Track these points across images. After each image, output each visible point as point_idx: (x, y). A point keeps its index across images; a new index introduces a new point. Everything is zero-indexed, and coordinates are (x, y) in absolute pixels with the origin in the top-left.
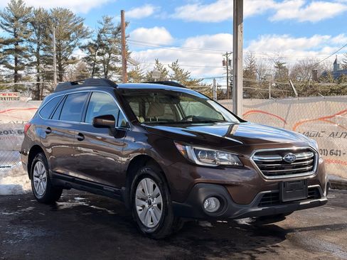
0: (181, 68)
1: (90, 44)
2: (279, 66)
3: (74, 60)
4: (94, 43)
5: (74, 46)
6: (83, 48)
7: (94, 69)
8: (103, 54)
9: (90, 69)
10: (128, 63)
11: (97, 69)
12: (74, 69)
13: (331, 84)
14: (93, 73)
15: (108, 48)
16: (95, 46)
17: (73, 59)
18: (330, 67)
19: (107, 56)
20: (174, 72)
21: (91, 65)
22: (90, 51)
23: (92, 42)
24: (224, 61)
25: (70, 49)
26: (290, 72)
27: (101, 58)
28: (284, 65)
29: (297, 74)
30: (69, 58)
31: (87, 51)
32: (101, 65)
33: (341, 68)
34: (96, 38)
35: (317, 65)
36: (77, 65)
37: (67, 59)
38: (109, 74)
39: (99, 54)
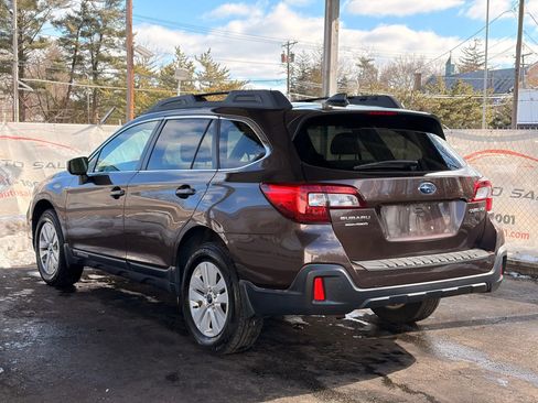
0: (215, 62)
1: (70, 17)
2: (365, 63)
3: (43, 43)
4: (76, 15)
5: (43, 20)
6: (58, 24)
7: (74, 58)
8: (90, 35)
9: (69, 59)
10: (135, 53)
11: (81, 58)
12: (44, 56)
13: (442, 97)
14: (73, 64)
15: (98, 26)
16: (77, 20)
17: (42, 40)
18: (440, 69)
19: (96, 37)
20: (203, 69)
21: (70, 51)
22: (69, 29)
23: (72, 14)
24: (283, 56)
25: (37, 24)
26: (380, 74)
27: (88, 40)
28: (371, 63)
29: (390, 77)
30: (36, 39)
31: (65, 29)
32: (87, 51)
33: (457, 71)
34: (79, 9)
35: (420, 64)
36: (47, 51)
37: (31, 41)
38: (99, 67)
39: (83, 34)
